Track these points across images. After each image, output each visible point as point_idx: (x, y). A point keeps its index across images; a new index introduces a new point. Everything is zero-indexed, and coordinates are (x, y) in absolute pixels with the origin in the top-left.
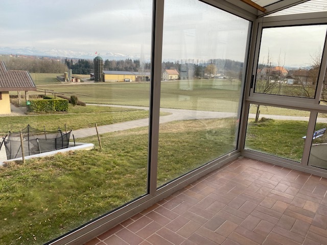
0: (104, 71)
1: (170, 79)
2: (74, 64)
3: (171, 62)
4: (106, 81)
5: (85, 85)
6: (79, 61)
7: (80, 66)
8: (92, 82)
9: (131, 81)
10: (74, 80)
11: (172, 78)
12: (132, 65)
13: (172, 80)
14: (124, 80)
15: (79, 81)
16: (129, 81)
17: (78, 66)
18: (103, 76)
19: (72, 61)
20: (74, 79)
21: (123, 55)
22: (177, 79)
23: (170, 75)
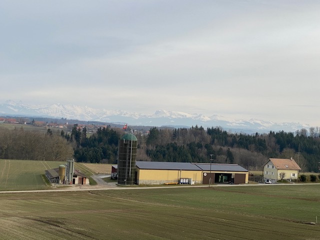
0: (138, 163)
1: (279, 178)
2: (88, 136)
3: (287, 131)
4: (140, 182)
5: (97, 192)
6: (99, 131)
7: (100, 140)
8: (113, 186)
9: (193, 183)
10: (77, 182)
11: (286, 178)
12: (203, 139)
13: (285, 181)
14: (179, 181)
15: (87, 182)
16: (189, 183)
17: (95, 140)
18: (136, 174)
19: (85, 130)
20: (77, 179)
21: (188, 116)
22: (295, 181)
23: (280, 172)
